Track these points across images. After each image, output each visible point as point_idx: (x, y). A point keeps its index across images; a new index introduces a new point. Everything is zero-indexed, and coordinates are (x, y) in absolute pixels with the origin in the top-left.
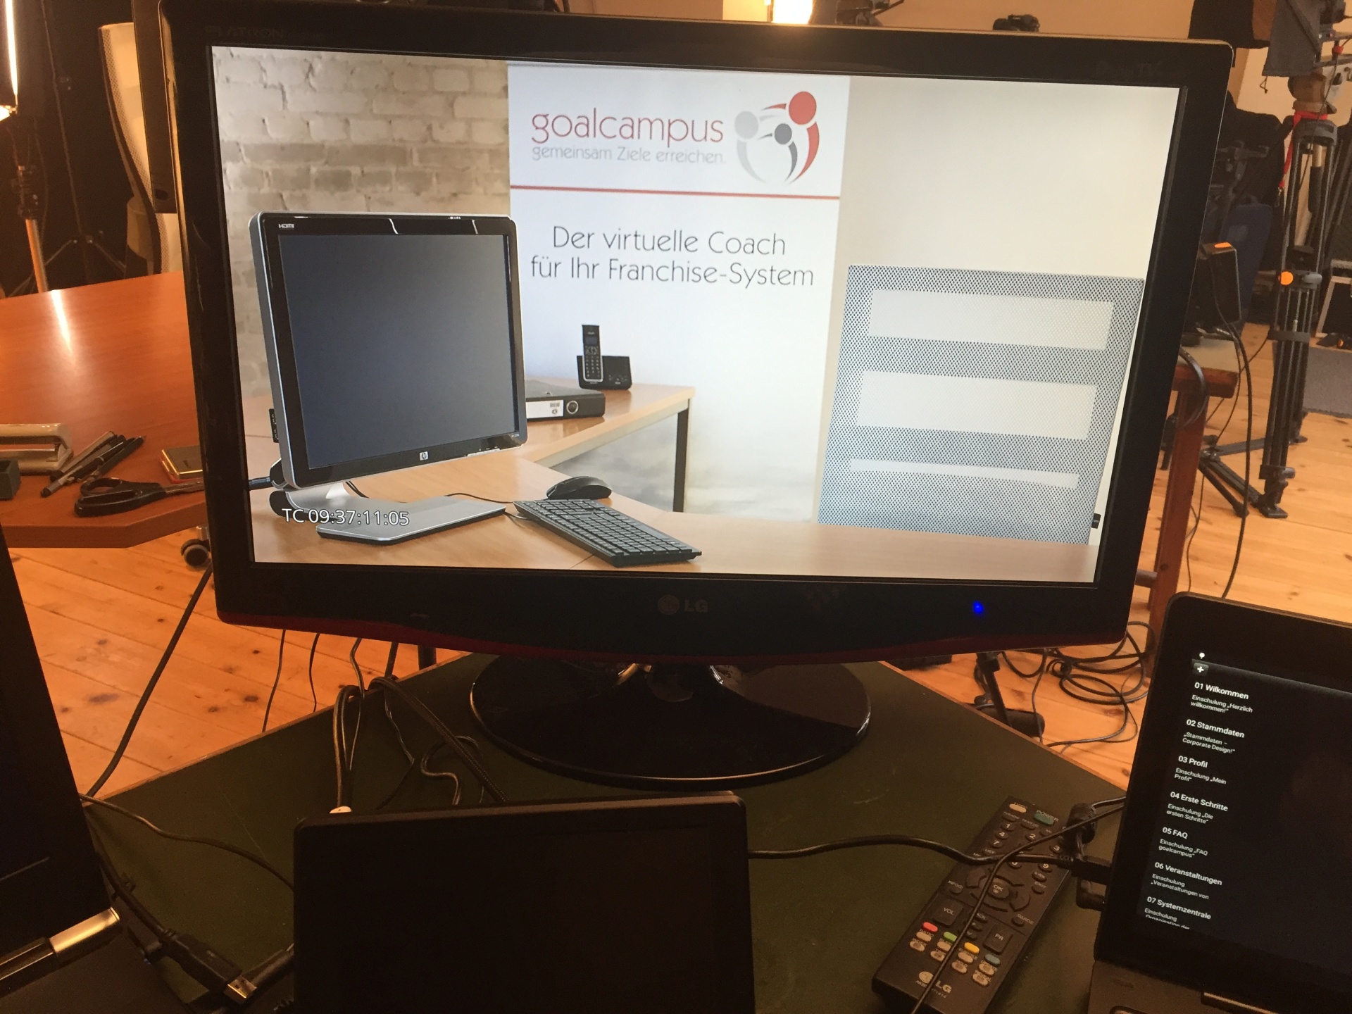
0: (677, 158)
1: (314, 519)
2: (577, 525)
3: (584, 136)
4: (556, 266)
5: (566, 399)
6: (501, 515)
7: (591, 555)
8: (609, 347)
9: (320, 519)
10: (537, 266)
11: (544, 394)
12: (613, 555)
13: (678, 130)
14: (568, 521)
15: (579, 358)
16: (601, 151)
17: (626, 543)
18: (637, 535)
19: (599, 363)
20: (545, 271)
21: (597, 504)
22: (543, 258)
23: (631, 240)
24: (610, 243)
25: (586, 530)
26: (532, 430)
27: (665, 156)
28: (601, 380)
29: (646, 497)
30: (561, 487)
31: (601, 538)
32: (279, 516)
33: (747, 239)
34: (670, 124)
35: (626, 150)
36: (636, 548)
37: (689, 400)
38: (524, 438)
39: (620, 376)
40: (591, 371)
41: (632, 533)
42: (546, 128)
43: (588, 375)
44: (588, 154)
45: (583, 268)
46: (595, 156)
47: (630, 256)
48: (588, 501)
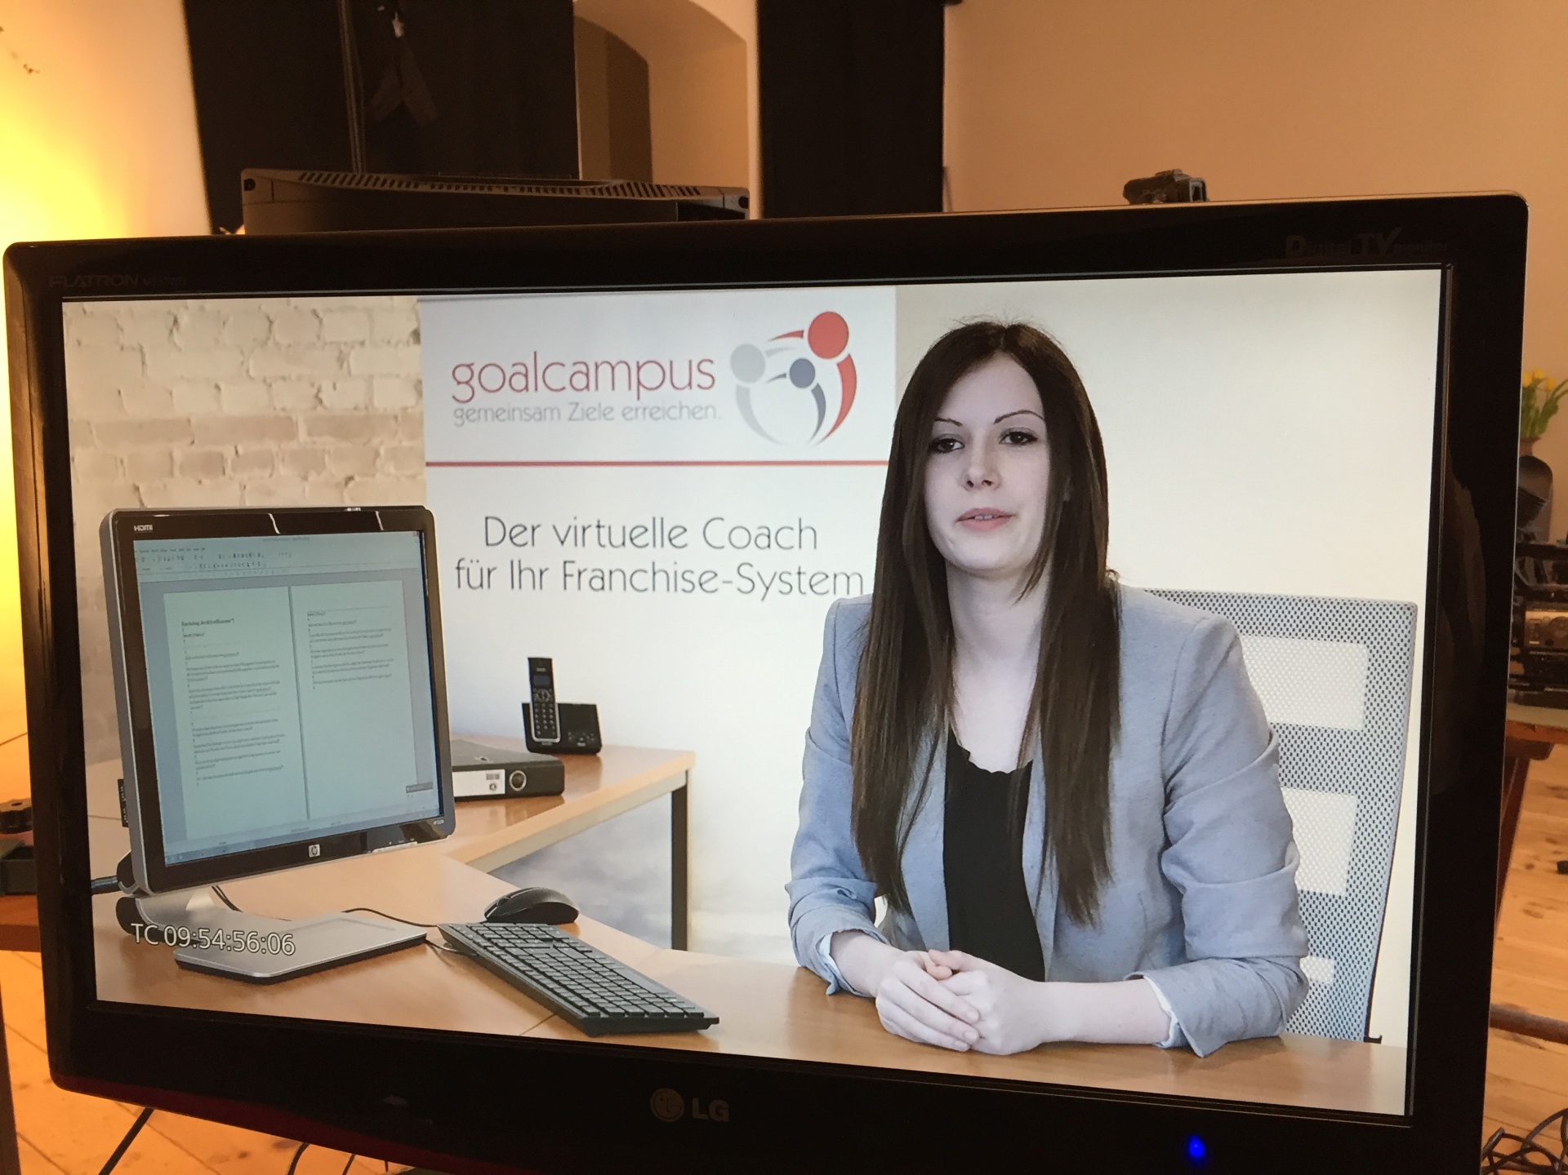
0: (651, 415)
1: (171, 940)
2: (530, 965)
3: (521, 391)
4: (489, 573)
5: (509, 768)
6: (419, 944)
7: (550, 1013)
8: (566, 692)
9: (179, 941)
10: (463, 573)
11: (478, 760)
12: (584, 1015)
13: (651, 375)
14: (516, 957)
15: (525, 707)
16: (545, 410)
17: (602, 997)
18: (619, 986)
19: (554, 714)
20: (475, 582)
21: (558, 931)
22: (472, 561)
23: (592, 533)
24: (562, 538)
25: (543, 973)
26: (461, 815)
27: (633, 412)
28: (558, 740)
29: (629, 923)
30: (503, 901)
31: (564, 986)
32: (127, 934)
33: (760, 528)
34: (639, 368)
35: (580, 407)
36: (618, 1006)
37: (687, 772)
38: (449, 829)
39: (584, 734)
40: (542, 725)
41: (611, 981)
42: (472, 383)
43: (539, 733)
44: (528, 414)
45: (527, 575)
46: (537, 416)
47: (591, 557)
48: (544, 927)
